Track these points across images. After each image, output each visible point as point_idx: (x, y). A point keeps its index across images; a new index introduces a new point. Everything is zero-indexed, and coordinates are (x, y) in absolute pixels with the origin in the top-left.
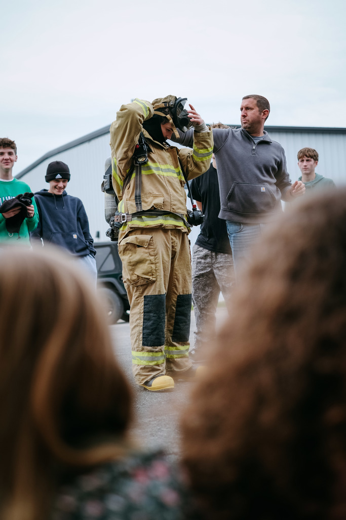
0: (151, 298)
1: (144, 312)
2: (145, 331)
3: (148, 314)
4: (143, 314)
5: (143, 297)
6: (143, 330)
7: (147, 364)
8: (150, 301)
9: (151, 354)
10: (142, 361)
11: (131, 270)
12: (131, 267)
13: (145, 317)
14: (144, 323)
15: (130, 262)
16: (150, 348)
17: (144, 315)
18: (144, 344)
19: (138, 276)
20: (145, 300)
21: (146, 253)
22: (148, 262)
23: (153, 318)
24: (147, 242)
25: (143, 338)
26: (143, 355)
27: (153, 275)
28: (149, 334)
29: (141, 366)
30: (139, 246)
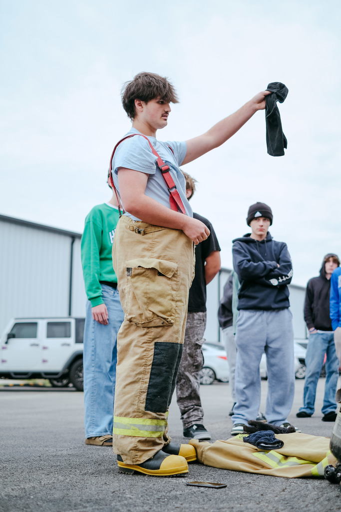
0: (166, 346)
1: (153, 364)
2: (152, 390)
3: (158, 367)
4: (150, 367)
5: (153, 343)
6: (148, 388)
7: (149, 436)
8: (164, 350)
9: (155, 421)
10: (142, 432)
11: (145, 304)
12: (146, 300)
13: (153, 371)
14: (150, 378)
15: (146, 293)
16: (154, 414)
17: (152, 369)
18: (146, 408)
19: (154, 313)
20: (155, 348)
21: (169, 285)
22: (170, 297)
23: (165, 374)
24: (173, 271)
25: (147, 399)
26: (144, 423)
27: (171, 315)
28: (155, 396)
29: (139, 439)
30: (160, 274)
